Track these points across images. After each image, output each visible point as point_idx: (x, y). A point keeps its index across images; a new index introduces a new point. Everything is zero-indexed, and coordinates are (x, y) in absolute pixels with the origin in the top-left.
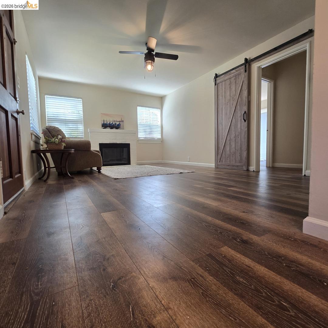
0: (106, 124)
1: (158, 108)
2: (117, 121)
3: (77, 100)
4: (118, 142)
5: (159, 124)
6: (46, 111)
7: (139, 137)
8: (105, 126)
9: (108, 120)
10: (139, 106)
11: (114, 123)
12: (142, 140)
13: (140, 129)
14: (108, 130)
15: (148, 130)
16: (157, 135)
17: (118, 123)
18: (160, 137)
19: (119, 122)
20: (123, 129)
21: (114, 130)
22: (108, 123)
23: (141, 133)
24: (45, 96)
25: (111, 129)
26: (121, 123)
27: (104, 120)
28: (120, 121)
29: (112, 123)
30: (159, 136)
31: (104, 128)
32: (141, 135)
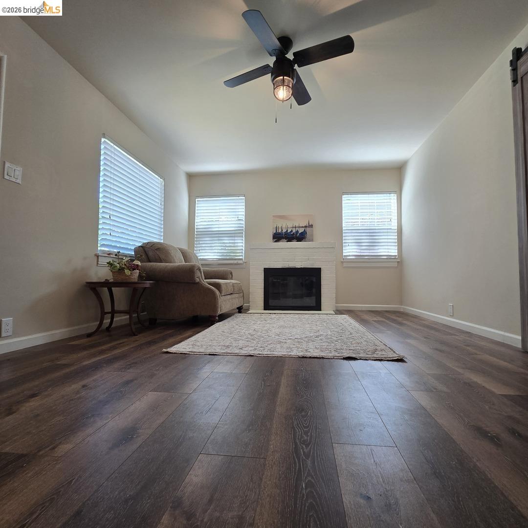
0: (280, 234)
1: (390, 192)
2: (299, 227)
3: (237, 199)
4: (299, 265)
5: (394, 225)
6: (196, 221)
7: (344, 254)
8: (278, 237)
9: (284, 226)
10: (347, 193)
11: (294, 231)
12: (351, 261)
13: (348, 239)
14: (283, 244)
15: (365, 240)
16: (388, 249)
17: (301, 230)
18: (397, 254)
19: (304, 229)
20: (312, 240)
21: (294, 244)
22: (284, 231)
23: (348, 248)
24: (197, 200)
25: (287, 242)
26: (308, 230)
27: (276, 227)
28: (306, 227)
29: (292, 231)
30: (393, 252)
31: (275, 242)
32: (350, 250)
